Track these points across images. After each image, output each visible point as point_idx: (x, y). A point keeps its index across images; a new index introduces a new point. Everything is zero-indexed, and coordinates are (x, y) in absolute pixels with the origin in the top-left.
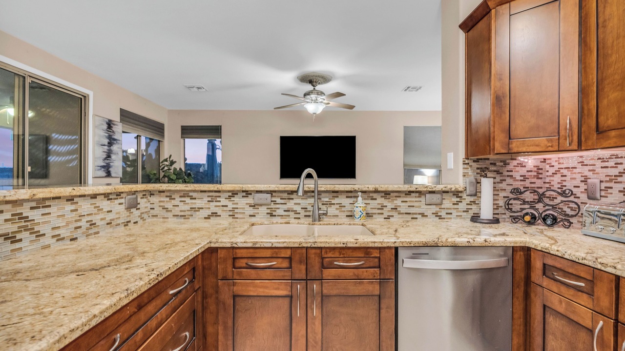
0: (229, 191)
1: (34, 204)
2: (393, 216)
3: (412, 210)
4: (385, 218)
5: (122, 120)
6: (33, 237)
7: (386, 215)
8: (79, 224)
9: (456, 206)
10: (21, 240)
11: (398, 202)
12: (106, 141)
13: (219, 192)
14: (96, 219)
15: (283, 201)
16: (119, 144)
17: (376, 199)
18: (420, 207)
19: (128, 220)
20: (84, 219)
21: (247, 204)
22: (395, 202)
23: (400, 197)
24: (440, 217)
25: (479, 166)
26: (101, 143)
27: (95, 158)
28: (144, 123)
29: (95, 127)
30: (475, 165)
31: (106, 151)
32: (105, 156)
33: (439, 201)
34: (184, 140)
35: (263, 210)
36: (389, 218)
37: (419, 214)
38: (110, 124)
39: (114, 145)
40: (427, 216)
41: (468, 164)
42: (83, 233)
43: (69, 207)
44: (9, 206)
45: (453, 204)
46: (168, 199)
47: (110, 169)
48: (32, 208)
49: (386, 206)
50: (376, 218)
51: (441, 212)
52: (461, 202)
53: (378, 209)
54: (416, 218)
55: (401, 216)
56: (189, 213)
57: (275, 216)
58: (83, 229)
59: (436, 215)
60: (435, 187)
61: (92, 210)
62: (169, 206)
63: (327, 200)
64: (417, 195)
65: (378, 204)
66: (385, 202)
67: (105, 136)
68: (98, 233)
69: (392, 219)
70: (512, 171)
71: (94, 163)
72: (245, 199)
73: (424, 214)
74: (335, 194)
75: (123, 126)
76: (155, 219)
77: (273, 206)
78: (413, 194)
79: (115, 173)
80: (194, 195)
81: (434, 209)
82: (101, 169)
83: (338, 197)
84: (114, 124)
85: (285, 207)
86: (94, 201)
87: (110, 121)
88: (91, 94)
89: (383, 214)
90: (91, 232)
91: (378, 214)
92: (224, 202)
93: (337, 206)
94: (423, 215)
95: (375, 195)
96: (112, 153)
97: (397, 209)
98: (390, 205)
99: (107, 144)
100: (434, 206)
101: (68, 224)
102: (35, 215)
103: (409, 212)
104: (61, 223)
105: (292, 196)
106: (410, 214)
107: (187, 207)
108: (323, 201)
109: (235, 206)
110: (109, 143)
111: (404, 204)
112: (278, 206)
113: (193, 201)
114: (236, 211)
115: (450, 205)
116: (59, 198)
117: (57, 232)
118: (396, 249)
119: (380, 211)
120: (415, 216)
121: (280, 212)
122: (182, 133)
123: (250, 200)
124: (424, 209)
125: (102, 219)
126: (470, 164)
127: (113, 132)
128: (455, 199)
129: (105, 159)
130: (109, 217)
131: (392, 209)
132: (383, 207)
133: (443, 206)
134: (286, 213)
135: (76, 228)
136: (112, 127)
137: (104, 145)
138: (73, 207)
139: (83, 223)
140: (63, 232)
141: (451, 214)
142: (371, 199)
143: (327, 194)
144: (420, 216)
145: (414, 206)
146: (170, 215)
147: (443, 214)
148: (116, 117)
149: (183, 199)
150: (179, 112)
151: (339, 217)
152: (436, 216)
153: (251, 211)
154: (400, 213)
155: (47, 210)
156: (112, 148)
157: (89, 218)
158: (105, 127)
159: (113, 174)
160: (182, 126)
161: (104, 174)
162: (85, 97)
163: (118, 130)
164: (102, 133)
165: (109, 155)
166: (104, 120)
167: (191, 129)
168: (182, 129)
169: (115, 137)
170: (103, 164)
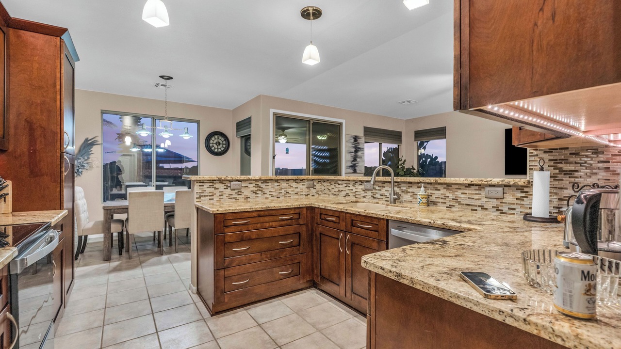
0: (354, 181)
1: (262, 182)
2: (454, 206)
3: (472, 202)
4: (447, 207)
5: (365, 135)
6: (262, 193)
7: (448, 204)
8: (281, 191)
9: (519, 202)
10: (258, 194)
11: (459, 193)
12: (353, 150)
13: (349, 181)
14: (289, 190)
15: (379, 188)
16: (362, 151)
17: (439, 190)
18: (479, 199)
19: (308, 193)
20: (283, 190)
21: (362, 189)
22: (456, 193)
23: (460, 189)
24: (502, 212)
25: (552, 158)
26: (350, 152)
27: (346, 161)
28: (383, 134)
29: (346, 142)
30: (547, 157)
31: (353, 156)
33: (500, 195)
35: (369, 194)
36: (451, 208)
37: (479, 206)
38: (356, 139)
39: (358, 152)
40: (487, 209)
41: (537, 155)
42: (283, 195)
43: (276, 184)
44: (254, 182)
45: (517, 199)
46: (330, 184)
47: (356, 168)
48: (262, 183)
49: (448, 197)
50: (439, 206)
51: (502, 206)
52: (527, 197)
53: (442, 198)
54: (476, 210)
55: (460, 206)
56: (337, 193)
57: (375, 198)
58: (283, 194)
59: (497, 208)
60: (491, 180)
61: (287, 186)
62: (330, 188)
63: (405, 189)
64: (477, 188)
65: (441, 194)
66: (448, 193)
67: (353, 146)
68: (290, 197)
69: (453, 209)
70: (609, 162)
71: (345, 164)
72: (361, 186)
73: (483, 206)
74: (410, 185)
75: (365, 138)
76: (325, 195)
77: (374, 191)
78: (473, 188)
79: (360, 170)
80: (340, 182)
81: (495, 203)
82: (350, 168)
83: (412, 187)
84: (359, 138)
85: (381, 192)
86: (288, 182)
87: (356, 136)
88: (343, 121)
89: (445, 203)
90: (286, 195)
91: (442, 202)
92: (352, 187)
93: (412, 194)
94: (483, 208)
95: (439, 187)
96: (357, 157)
97: (457, 199)
98: (451, 196)
99: (353, 151)
100: (495, 200)
101: (276, 191)
102: (263, 185)
103: (469, 203)
104: (272, 190)
105: (384, 185)
106: (469, 205)
107: (336, 190)
108: (402, 190)
109: (356, 190)
110: (355, 151)
111: (463, 196)
112: (377, 192)
113: (339, 186)
114: (357, 193)
115: (514, 200)
116: (272, 180)
117: (271, 193)
118: (387, 220)
119: (443, 201)
120: (475, 208)
121: (378, 196)
122: (416, 137)
123: (362, 187)
124: (483, 201)
125: (292, 191)
126: (540, 156)
127: (358, 143)
128: (519, 194)
129: (353, 161)
130: (296, 190)
131: (453, 199)
132: (445, 197)
133: (504, 201)
134: (381, 197)
135: (279, 193)
137: (352, 153)
138: (278, 184)
139: (283, 191)
140: (274, 194)
141: (514, 209)
142: (436, 190)
143: (405, 185)
144: (480, 208)
145: (473, 198)
146: (330, 193)
147: (505, 208)
148: (360, 133)
149: (335, 185)
150: (412, 121)
151: (413, 202)
152: (496, 210)
153: (363, 194)
154: (460, 204)
155: (267, 184)
156: (357, 154)
157: (286, 190)
158: (353, 141)
159: (358, 172)
160: (415, 131)
161: (352, 171)
162: (341, 124)
163: (362, 142)
164: (351, 145)
165: (355, 159)
166: (352, 137)
167: (419, 133)
168: (415, 134)
169: (360, 147)
170: (351, 165)
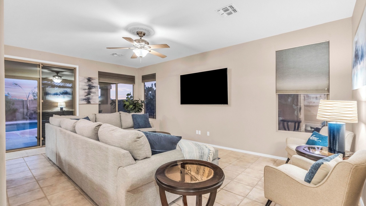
5: (99, 77)
12: (87, 87)
16: (96, 88)
26: (83, 89)
27: (79, 96)
28: (117, 77)
29: (79, 81)
31: (87, 92)
32: (86, 94)
34: (144, 83)
39: (92, 89)
47: (90, 100)
67: (86, 85)
71: (79, 98)
75: (99, 79)
79: (94, 102)
82: (83, 100)
84: (92, 79)
87: (89, 78)
88: (77, 67)
96: (91, 93)
99: (87, 88)
110: (89, 88)
122: (142, 80)
127: (92, 83)
129: (86, 96)
136: (91, 81)
137: (86, 89)
148: (94, 76)
150: (141, 69)
156: (91, 90)
158: (86, 81)
159: (92, 103)
160: (142, 76)
161: (86, 103)
162: (75, 69)
163: (96, 82)
164: (84, 84)
165: (89, 94)
166: (85, 78)
167: (145, 77)
168: (142, 77)
169: (93, 85)
170: (85, 98)
